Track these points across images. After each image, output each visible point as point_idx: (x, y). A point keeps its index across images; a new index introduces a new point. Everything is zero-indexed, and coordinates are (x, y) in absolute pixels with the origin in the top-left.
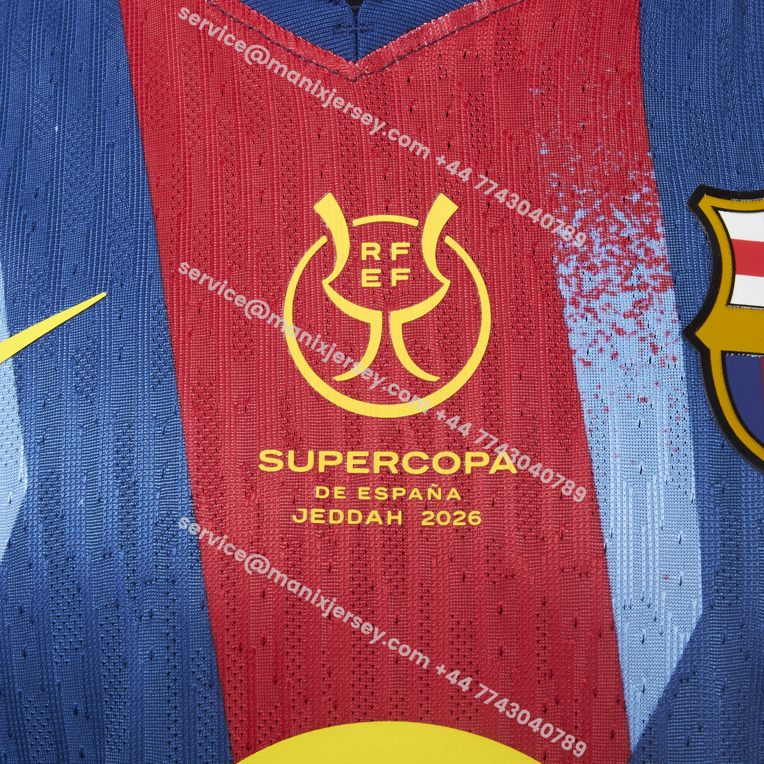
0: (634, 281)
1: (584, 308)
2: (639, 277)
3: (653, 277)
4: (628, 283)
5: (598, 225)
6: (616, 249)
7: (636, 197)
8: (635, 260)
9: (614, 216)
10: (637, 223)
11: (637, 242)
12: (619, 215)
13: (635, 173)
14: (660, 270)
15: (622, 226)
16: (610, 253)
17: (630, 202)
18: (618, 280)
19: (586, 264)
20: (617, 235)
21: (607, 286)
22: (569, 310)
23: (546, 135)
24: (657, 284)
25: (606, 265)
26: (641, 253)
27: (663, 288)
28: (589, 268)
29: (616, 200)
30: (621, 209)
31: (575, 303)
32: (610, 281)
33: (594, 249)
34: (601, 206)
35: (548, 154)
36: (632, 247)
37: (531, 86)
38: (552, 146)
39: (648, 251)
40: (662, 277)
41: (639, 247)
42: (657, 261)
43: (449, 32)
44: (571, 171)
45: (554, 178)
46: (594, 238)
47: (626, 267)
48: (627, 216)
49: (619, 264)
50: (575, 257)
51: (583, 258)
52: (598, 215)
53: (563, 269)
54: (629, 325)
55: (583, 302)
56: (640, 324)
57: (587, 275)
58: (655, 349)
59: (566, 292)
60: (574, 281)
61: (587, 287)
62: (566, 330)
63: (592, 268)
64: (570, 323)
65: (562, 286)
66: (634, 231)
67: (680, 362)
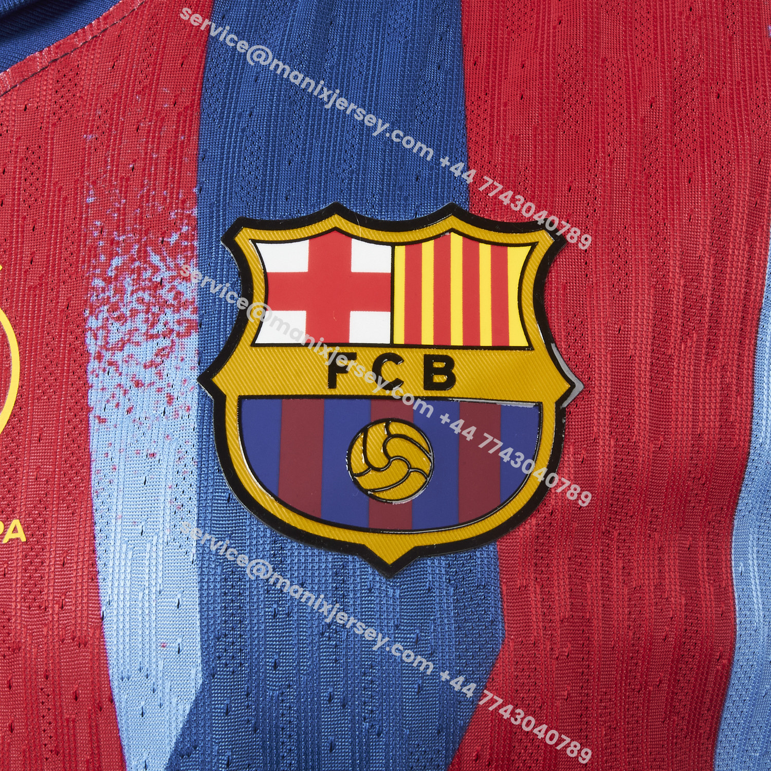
0: (160, 327)
1: (108, 362)
2: (166, 324)
3: (179, 322)
4: (154, 331)
5: (133, 271)
6: (146, 296)
7: (174, 238)
8: (164, 304)
9: (149, 261)
10: (172, 265)
11: (168, 286)
12: (155, 259)
13: (177, 212)
14: (187, 314)
15: (156, 269)
16: (141, 301)
17: (168, 243)
18: (143, 328)
19: (116, 314)
20: (150, 280)
21: (133, 336)
22: (93, 365)
23: (94, 183)
24: (182, 329)
25: (134, 313)
26: (170, 297)
27: (188, 334)
28: (118, 319)
29: (153, 244)
30: (158, 252)
31: (99, 357)
32: (136, 330)
33: (125, 298)
34: (139, 251)
35: (94, 202)
36: (163, 292)
37: (86, 133)
38: (99, 193)
39: (179, 294)
40: (189, 321)
41: (170, 290)
42: (185, 305)
43: (11, 86)
44: (114, 217)
45: (97, 227)
46: (127, 286)
47: (153, 314)
48: (163, 259)
49: (147, 312)
50: (106, 307)
51: (114, 308)
52: (134, 260)
53: (93, 323)
54: (148, 376)
55: (107, 355)
56: (160, 374)
57: (114, 326)
58: (170, 399)
59: (92, 346)
60: (100, 333)
61: (114, 338)
62: (87, 386)
63: (121, 318)
64: (91, 379)
65: (90, 340)
66: (167, 275)
67: (194, 412)
